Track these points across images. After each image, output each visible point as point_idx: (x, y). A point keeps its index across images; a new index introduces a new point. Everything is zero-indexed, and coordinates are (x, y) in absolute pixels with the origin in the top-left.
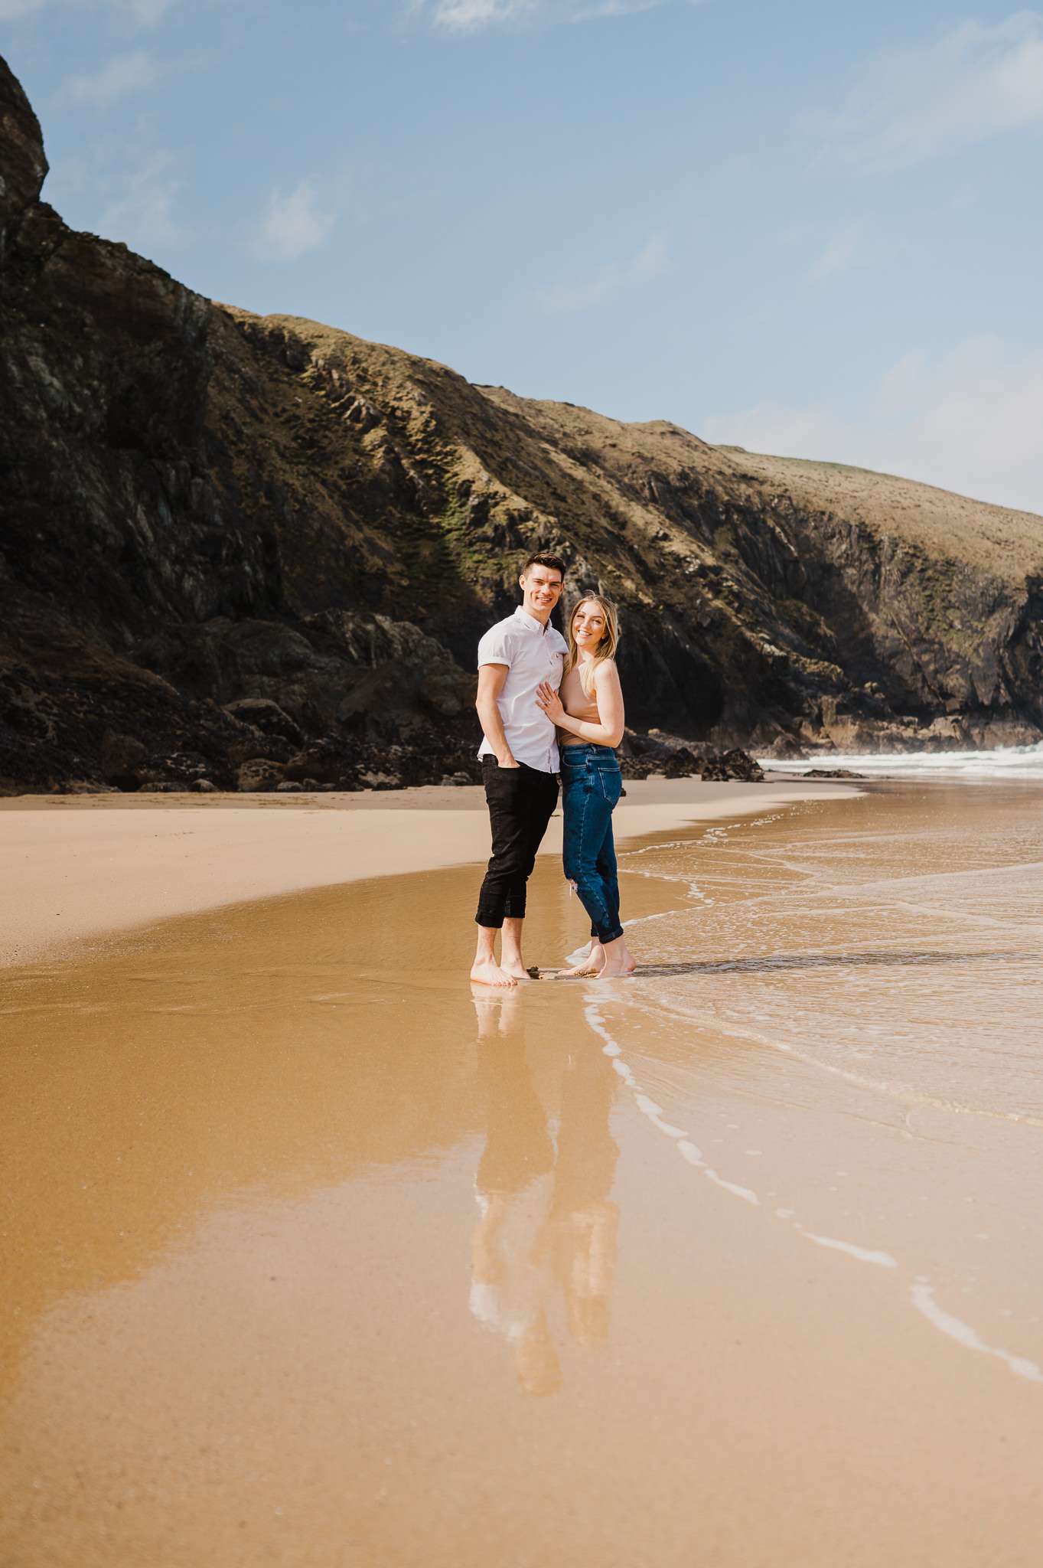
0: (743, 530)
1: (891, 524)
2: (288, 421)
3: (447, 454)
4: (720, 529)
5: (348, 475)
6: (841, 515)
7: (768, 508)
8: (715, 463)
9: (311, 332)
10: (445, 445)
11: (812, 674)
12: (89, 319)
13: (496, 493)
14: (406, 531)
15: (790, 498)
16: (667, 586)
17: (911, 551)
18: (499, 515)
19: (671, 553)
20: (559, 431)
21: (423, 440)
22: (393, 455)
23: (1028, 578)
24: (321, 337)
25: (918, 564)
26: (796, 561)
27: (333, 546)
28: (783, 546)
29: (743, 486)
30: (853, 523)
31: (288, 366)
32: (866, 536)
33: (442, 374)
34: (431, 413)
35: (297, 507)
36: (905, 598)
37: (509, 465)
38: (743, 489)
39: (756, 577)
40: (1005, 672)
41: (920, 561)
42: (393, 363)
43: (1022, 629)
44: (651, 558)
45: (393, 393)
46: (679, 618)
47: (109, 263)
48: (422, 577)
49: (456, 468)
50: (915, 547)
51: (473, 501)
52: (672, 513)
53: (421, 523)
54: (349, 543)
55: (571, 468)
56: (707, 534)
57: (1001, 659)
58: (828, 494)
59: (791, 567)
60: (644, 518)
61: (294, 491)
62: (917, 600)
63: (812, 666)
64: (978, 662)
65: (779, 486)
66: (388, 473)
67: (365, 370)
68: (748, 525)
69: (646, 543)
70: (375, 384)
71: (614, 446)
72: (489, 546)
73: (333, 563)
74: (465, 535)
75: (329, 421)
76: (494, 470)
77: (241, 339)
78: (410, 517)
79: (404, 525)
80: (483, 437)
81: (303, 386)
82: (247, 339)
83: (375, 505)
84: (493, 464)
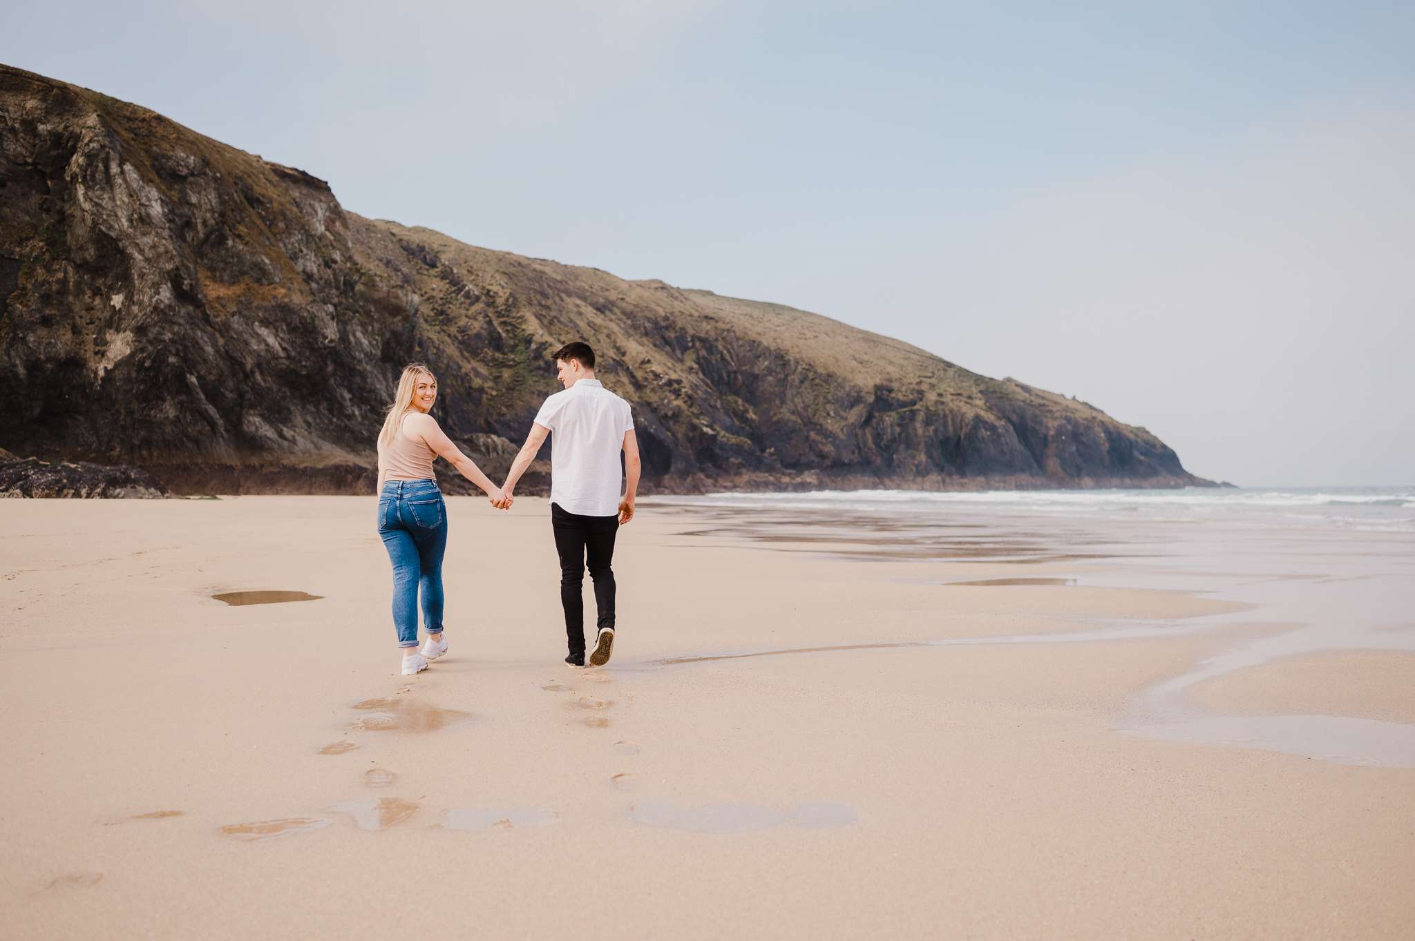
0: (703, 352)
1: (796, 350)
2: (428, 299)
3: (519, 318)
4: (689, 352)
5: (463, 331)
6: (765, 343)
7: (720, 338)
8: (688, 308)
9: (440, 242)
10: (518, 312)
11: (733, 445)
12: (373, 309)
13: (546, 342)
14: (495, 363)
15: (734, 332)
16: (648, 391)
17: (807, 367)
19: (652, 372)
20: (588, 291)
21: (506, 310)
22: (488, 319)
23: (876, 386)
24: (445, 246)
25: (811, 375)
26: (735, 372)
27: (455, 373)
28: (729, 363)
29: (704, 324)
30: (772, 348)
31: (427, 264)
32: (780, 357)
33: (516, 265)
34: (511, 293)
35: (435, 351)
36: (802, 396)
37: (555, 321)
38: (705, 326)
39: (709, 382)
40: (858, 444)
41: (812, 373)
42: (488, 262)
43: (870, 417)
44: (639, 375)
45: (488, 281)
47: (380, 285)
48: (504, 390)
49: (524, 327)
50: (810, 365)
51: (533, 346)
52: (657, 343)
53: (504, 358)
54: (463, 371)
55: (593, 317)
56: (679, 356)
57: (856, 435)
58: (759, 329)
59: (732, 375)
60: (636, 348)
61: (433, 342)
62: (809, 397)
63: (733, 440)
64: (842, 437)
65: (728, 323)
66: (485, 329)
67: (472, 267)
68: (706, 349)
69: (637, 365)
70: (478, 275)
71: (623, 299)
72: (541, 372)
73: (455, 383)
74: (529, 366)
75: (451, 298)
76: (546, 326)
77: (401, 249)
78: (498, 355)
79: (494, 360)
80: (540, 304)
81: (436, 277)
82: (404, 249)
83: (478, 348)
84: (546, 322)
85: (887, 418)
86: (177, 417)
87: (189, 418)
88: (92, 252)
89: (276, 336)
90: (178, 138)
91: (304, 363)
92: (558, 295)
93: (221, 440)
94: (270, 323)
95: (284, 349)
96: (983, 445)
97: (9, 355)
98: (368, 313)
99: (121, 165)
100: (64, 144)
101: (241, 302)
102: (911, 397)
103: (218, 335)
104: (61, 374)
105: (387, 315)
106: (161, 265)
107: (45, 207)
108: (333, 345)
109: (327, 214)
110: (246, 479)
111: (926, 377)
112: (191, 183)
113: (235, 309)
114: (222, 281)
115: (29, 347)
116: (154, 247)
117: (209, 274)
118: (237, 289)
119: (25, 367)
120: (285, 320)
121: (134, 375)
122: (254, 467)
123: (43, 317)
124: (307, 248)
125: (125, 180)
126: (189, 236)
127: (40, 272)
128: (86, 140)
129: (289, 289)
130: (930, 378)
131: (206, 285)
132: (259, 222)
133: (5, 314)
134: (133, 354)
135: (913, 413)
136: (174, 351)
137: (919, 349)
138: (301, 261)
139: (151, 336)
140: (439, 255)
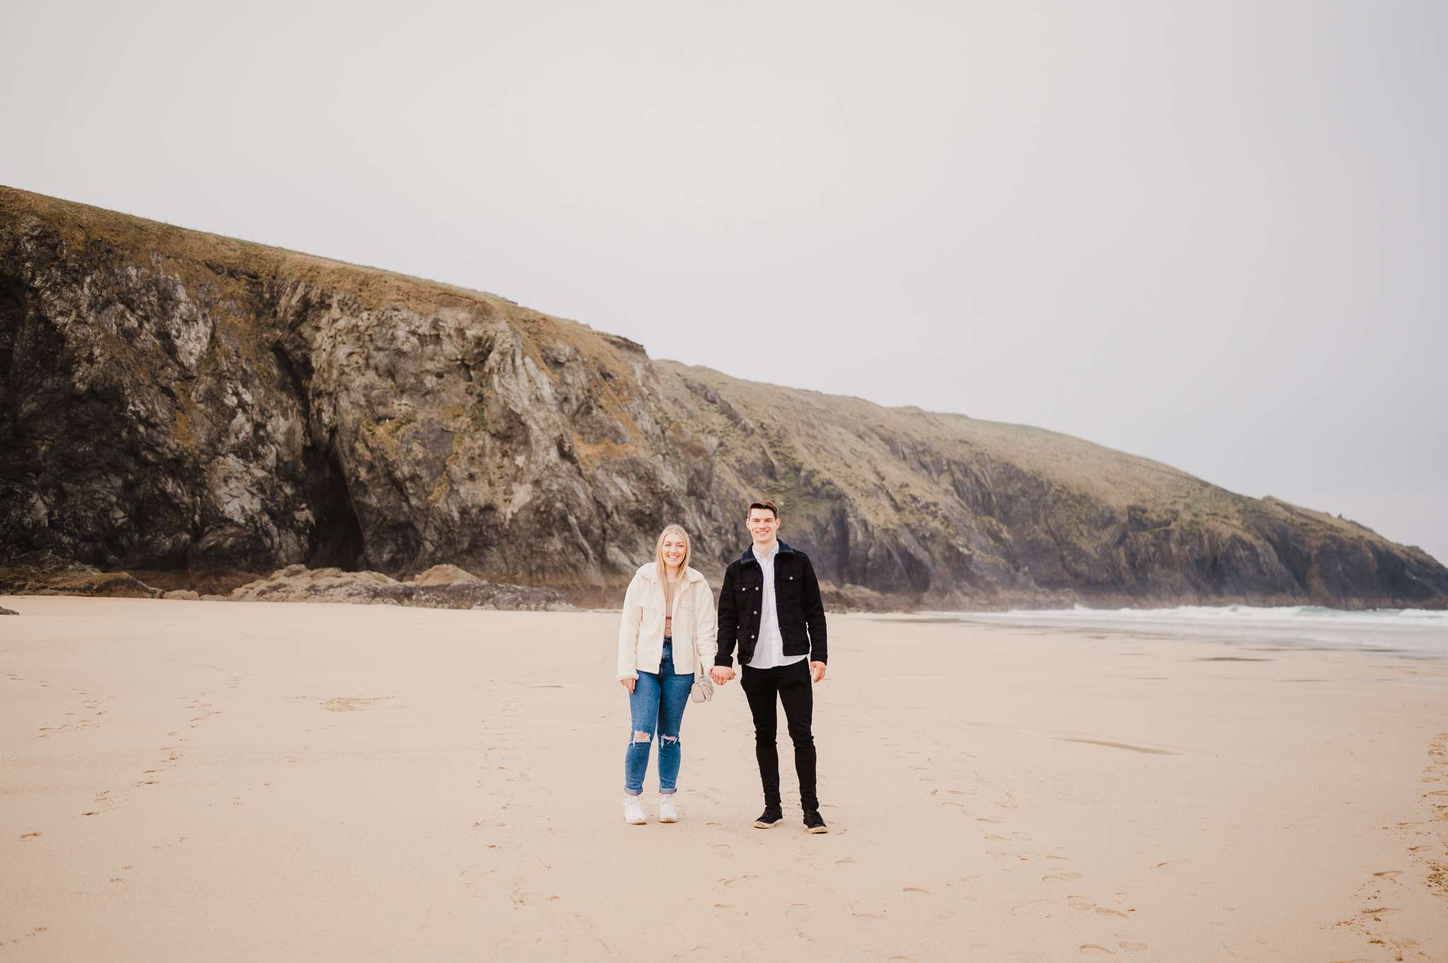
0: (958, 475)
1: (1050, 472)
3: (790, 447)
4: (944, 474)
5: (740, 460)
6: (1019, 466)
7: (975, 461)
8: (943, 433)
9: (719, 380)
10: (788, 442)
11: (987, 563)
15: (988, 455)
16: (907, 513)
17: (1060, 488)
18: (816, 482)
19: (911, 495)
20: (849, 419)
21: (778, 441)
22: (762, 449)
23: (1129, 506)
25: (1064, 496)
26: (990, 494)
28: (983, 485)
29: (959, 448)
30: (1025, 471)
32: (1033, 479)
34: (781, 425)
36: (1055, 517)
38: (960, 450)
39: (964, 503)
40: (1112, 563)
41: (1065, 494)
43: (1124, 536)
44: (898, 498)
45: (761, 415)
46: (913, 531)
49: (794, 456)
50: (1063, 486)
52: (914, 467)
53: (776, 485)
55: (855, 445)
56: (936, 479)
57: (1110, 554)
59: (986, 497)
60: (895, 473)
62: (1062, 517)
63: (989, 559)
64: (1097, 557)
65: (982, 447)
66: (759, 459)
67: (747, 402)
68: (961, 471)
69: (896, 489)
70: (752, 410)
71: (881, 426)
72: (810, 497)
75: (729, 431)
76: (813, 455)
77: (686, 389)
78: (771, 482)
79: (768, 486)
80: (808, 435)
81: (715, 412)
82: (688, 387)
83: (753, 476)
84: (813, 451)
85: (1141, 538)
86: (562, 549)
87: (570, 549)
88: (503, 424)
89: (628, 484)
90: (558, 333)
91: (648, 505)
92: (822, 424)
93: (592, 566)
94: (624, 474)
95: (634, 494)
96: (1241, 565)
97: (447, 503)
98: (676, 455)
99: (523, 358)
100: (483, 348)
101: (603, 459)
102: (1165, 517)
103: (587, 485)
104: (481, 517)
105: (691, 456)
106: (551, 433)
107: (469, 391)
108: (668, 490)
109: (644, 372)
110: (610, 596)
111: (1181, 497)
112: (568, 368)
113: (599, 464)
114: (589, 442)
115: (461, 497)
116: (546, 419)
117: (580, 437)
118: (600, 448)
119: (459, 512)
120: (634, 471)
121: (532, 517)
122: (615, 587)
123: (470, 474)
124: (643, 410)
125: (526, 370)
126: (566, 407)
127: (467, 440)
128: (500, 342)
129: (636, 446)
130: (1185, 497)
131: (578, 446)
132: (611, 392)
133: (445, 473)
134: (531, 502)
135: (1168, 533)
136: (560, 499)
137: (1173, 469)
138: (639, 421)
139: (544, 487)
140: (718, 392)
